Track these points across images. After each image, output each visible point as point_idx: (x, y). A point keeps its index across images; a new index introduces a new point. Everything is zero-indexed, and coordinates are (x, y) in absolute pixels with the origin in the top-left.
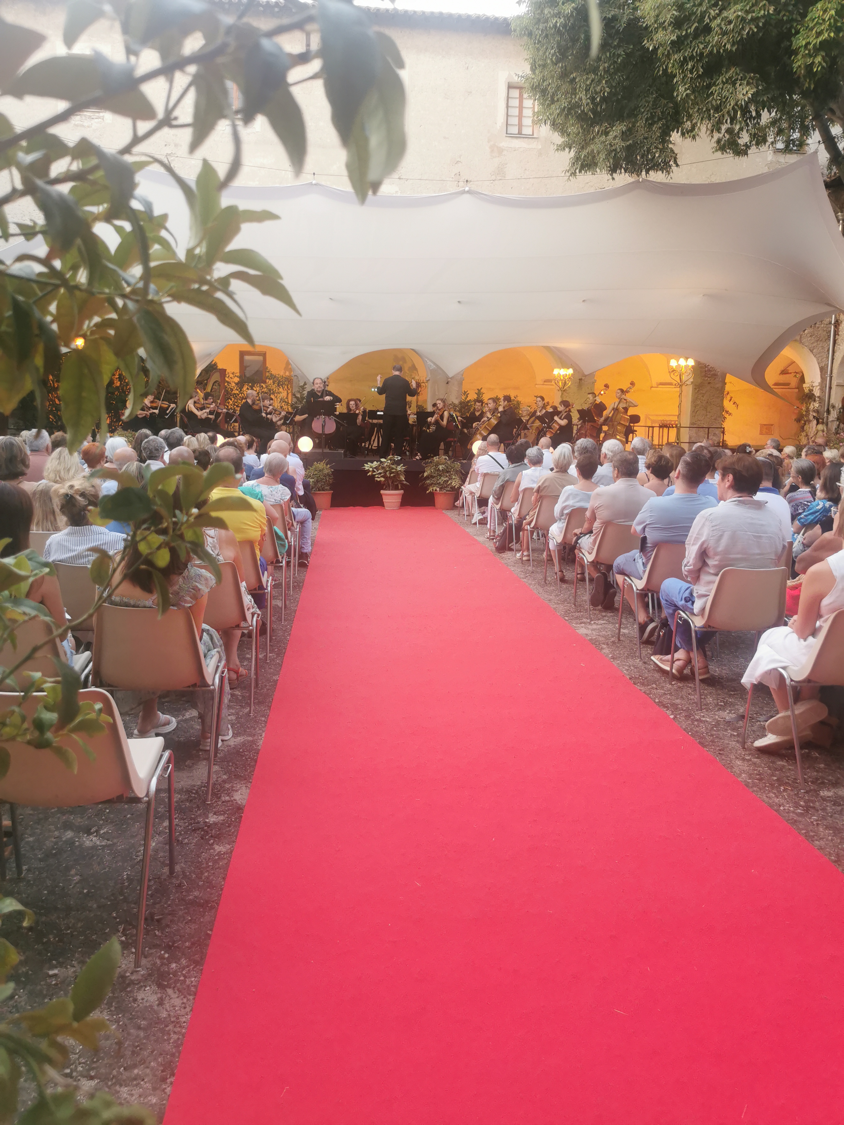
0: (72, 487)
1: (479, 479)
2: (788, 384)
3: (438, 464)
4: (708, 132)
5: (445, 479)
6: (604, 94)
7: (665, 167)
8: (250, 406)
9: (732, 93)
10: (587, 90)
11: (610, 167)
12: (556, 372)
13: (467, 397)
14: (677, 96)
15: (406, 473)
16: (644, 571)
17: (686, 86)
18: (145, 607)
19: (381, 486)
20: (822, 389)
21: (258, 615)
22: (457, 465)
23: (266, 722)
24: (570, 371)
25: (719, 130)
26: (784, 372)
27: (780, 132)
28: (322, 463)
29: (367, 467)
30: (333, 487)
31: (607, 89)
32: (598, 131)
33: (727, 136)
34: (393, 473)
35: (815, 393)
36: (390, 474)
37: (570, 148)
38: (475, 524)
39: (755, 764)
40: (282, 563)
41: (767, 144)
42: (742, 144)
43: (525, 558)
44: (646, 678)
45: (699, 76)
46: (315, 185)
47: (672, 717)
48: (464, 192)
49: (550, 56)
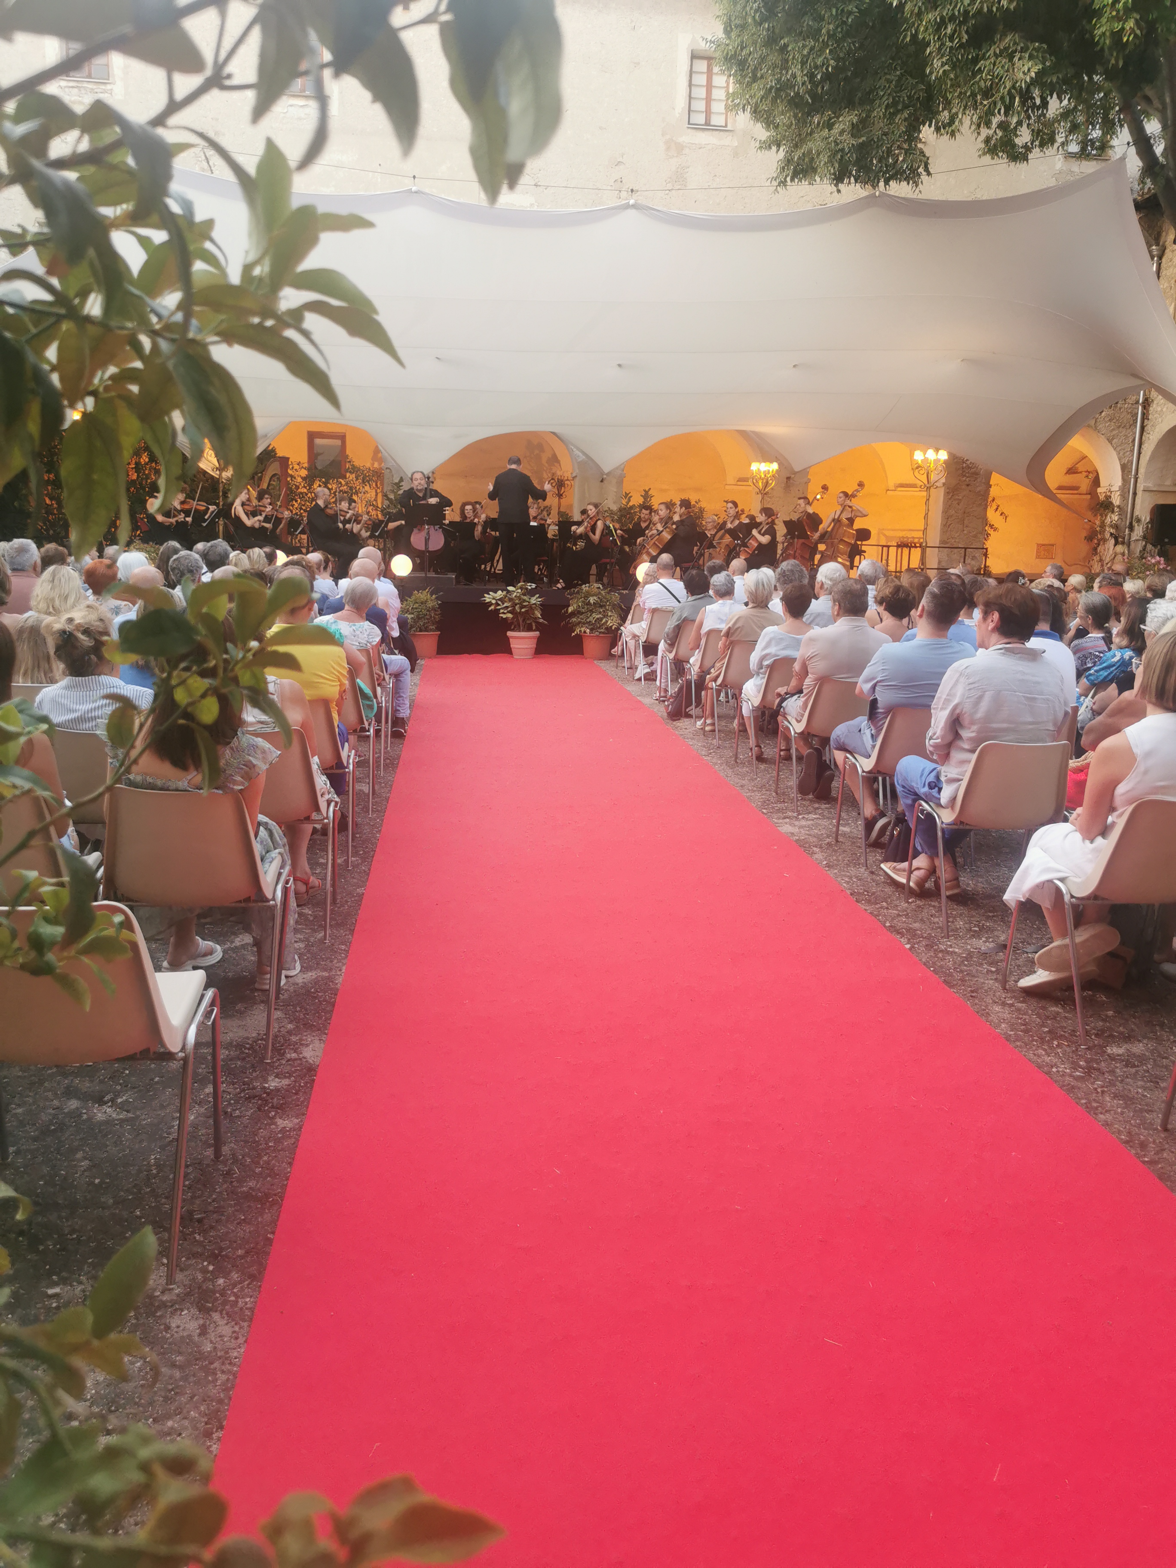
0: (70, 620)
1: (645, 616)
2: (1077, 488)
3: (588, 595)
4: (973, 127)
5: (598, 616)
6: (827, 69)
7: (911, 176)
8: (322, 510)
9: (1008, 71)
10: (803, 63)
11: (834, 174)
12: (755, 467)
13: (629, 500)
14: (931, 73)
15: (544, 607)
16: (874, 747)
17: (944, 60)
18: (177, 790)
19: (507, 625)
20: (1124, 496)
21: (336, 803)
22: (615, 597)
23: (347, 951)
24: (774, 466)
25: (988, 124)
26: (1071, 471)
27: (1074, 128)
28: (425, 592)
29: (488, 598)
30: (441, 626)
31: (832, 62)
32: (819, 123)
33: (1000, 133)
34: (525, 607)
35: (1114, 502)
36: (521, 608)
37: (779, 146)
38: (640, 679)
39: (1018, 1010)
40: (369, 731)
41: (1056, 145)
42: (1020, 144)
43: (708, 728)
44: (874, 893)
45: (962, 46)
46: (416, 192)
47: (908, 946)
48: (627, 206)
49: (752, 12)
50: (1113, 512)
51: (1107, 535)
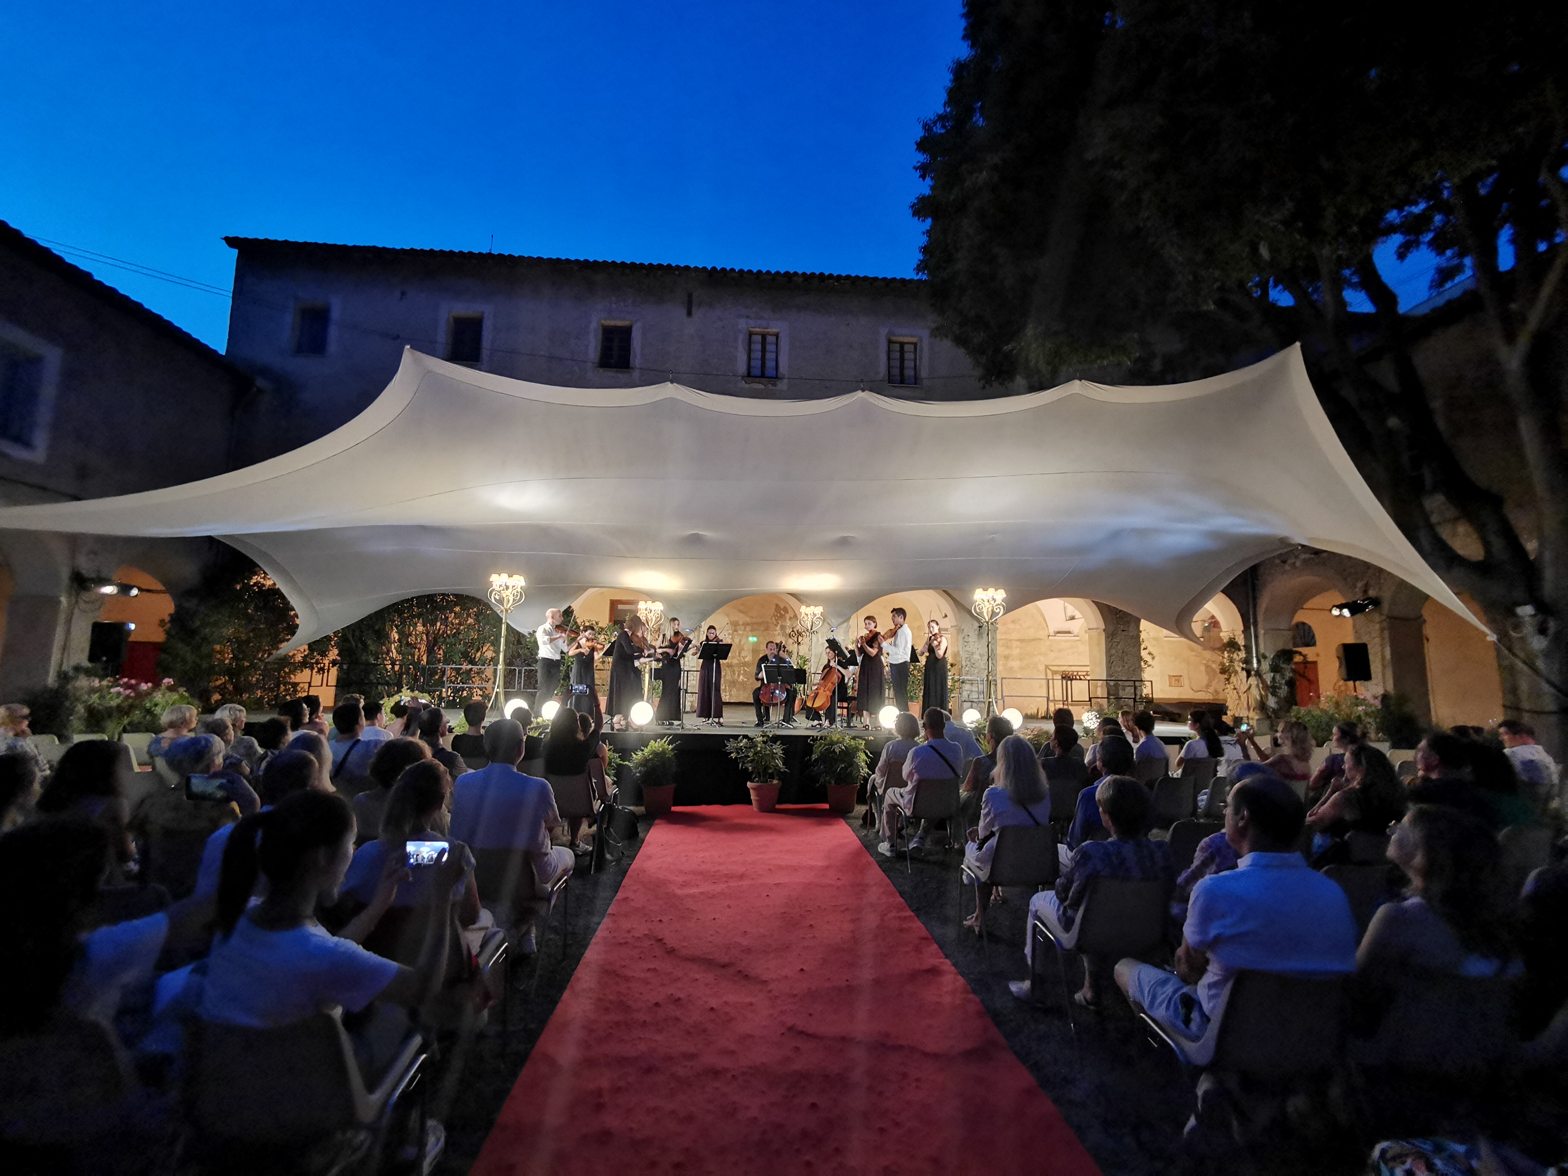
19: (746, 776)
20: (1247, 639)
28: (662, 742)
35: (1239, 643)
50: (1239, 650)
51: (1239, 670)
